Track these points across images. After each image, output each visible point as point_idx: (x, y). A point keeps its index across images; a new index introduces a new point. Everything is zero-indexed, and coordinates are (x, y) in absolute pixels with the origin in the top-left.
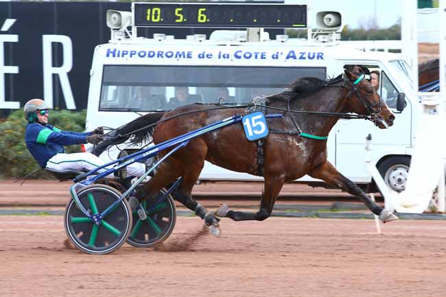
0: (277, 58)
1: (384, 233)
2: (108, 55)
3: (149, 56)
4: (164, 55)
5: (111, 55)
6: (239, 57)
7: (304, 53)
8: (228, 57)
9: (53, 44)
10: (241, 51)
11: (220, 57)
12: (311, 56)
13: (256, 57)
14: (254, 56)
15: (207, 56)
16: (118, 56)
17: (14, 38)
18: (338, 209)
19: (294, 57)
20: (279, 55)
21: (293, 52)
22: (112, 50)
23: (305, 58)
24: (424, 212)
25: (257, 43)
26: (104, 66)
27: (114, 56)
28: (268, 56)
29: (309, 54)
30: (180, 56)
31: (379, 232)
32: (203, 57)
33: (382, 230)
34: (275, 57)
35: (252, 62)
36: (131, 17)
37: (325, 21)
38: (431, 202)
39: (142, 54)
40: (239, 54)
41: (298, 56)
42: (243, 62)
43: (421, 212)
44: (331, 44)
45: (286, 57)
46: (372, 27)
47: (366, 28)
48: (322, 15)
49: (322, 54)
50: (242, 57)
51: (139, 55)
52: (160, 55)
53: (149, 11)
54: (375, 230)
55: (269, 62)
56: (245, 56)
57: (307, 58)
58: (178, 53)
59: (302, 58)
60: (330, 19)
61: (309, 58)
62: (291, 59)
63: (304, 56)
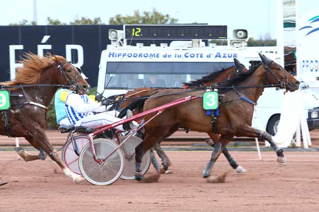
0: (210, 57)
1: (263, 159)
2: (109, 56)
3: (134, 56)
4: (143, 56)
5: (111, 56)
6: (187, 57)
7: (225, 54)
8: (181, 57)
9: (72, 50)
10: (188, 53)
11: (176, 57)
12: (230, 56)
13: (197, 57)
14: (196, 56)
15: (168, 56)
16: (116, 56)
17: (49, 47)
18: (238, 146)
19: (220, 57)
20: (211, 55)
21: (219, 53)
22: (112, 53)
23: (226, 57)
24: (288, 147)
25: (198, 48)
26: (108, 62)
27: (113, 56)
28: (205, 56)
29: (229, 54)
30: (152, 56)
31: (260, 159)
32: (166, 57)
33: (262, 158)
34: (209, 56)
35: (195, 60)
36: (123, 33)
37: (238, 35)
38: (292, 141)
39: (130, 55)
40: (187, 55)
41: (222, 56)
42: (189, 60)
43: (286, 147)
44: (241, 48)
45: (215, 56)
46: (268, 39)
47: (264, 39)
48: (237, 31)
49: (237, 54)
50: (189, 57)
51: (128, 56)
52: (140, 56)
53: (134, 30)
54: (258, 157)
55: (205, 59)
56: (191, 56)
57: (227, 57)
58: (151, 54)
59: (224, 57)
60: (241, 34)
61: (229, 57)
62: (218, 58)
63: (226, 56)
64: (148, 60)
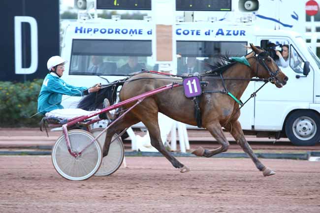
0: (209, 34)
2: (76, 32)
3: (109, 33)
4: (120, 32)
5: (79, 31)
6: (180, 34)
7: (229, 31)
10: (180, 29)
12: (236, 33)
13: (193, 34)
14: (191, 33)
16: (85, 32)
19: (222, 34)
20: (211, 32)
21: (221, 30)
22: (79, 28)
23: (230, 35)
25: (192, 23)
26: (74, 40)
27: (81, 32)
28: (202, 33)
29: (234, 31)
30: (133, 33)
32: (151, 34)
34: (208, 34)
35: (190, 38)
37: (246, 6)
39: (103, 31)
40: (179, 31)
41: (225, 33)
42: (182, 38)
45: (216, 33)
49: (244, 32)
50: (182, 34)
51: (101, 32)
52: (117, 32)
55: (203, 38)
56: (184, 33)
57: (232, 34)
58: (131, 30)
59: (228, 34)
60: (250, 5)
61: (234, 34)
62: (220, 35)
63: (230, 33)
64: (127, 37)
